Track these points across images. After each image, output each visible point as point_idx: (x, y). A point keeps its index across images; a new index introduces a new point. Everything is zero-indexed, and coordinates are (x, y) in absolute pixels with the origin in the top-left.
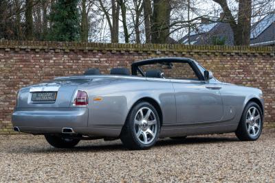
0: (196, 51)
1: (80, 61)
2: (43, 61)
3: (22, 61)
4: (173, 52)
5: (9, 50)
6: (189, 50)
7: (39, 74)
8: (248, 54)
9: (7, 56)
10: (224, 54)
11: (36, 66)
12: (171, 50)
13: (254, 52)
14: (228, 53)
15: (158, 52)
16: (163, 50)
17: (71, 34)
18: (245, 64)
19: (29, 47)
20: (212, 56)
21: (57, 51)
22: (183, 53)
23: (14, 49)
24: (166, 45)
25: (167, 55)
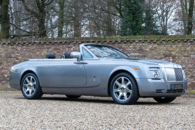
0: (164, 39)
2: (67, 49)
4: (147, 41)
5: (48, 43)
6: (158, 39)
9: (48, 47)
12: (145, 40)
14: (187, 40)
15: (136, 41)
16: (140, 40)
19: (59, 41)
20: (176, 42)
22: (154, 41)
23: (51, 43)
24: (142, 36)
25: (143, 42)
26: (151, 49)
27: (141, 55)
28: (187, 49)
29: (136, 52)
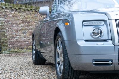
0: (23, 8)
4: (11, 8)
6: (20, 8)
12: (10, 7)
15: (3, 8)
16: (6, 6)
20: (31, 11)
22: (17, 9)
24: (8, 4)
25: (8, 9)
26: (13, 16)
27: (6, 20)
28: (37, 17)
29: (2, 17)
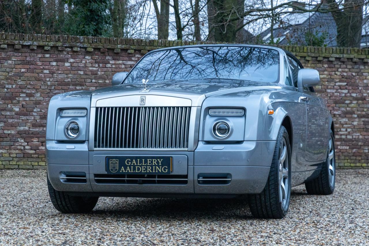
1: (109, 65)
2: (54, 64)
3: (24, 63)
5: (6, 46)
7: (49, 83)
8: (355, 60)
9: (3, 55)
10: (319, 59)
11: (45, 71)
13: (363, 57)
14: (324, 58)
17: (97, 24)
18: (350, 74)
19: (36, 43)
20: (302, 61)
21: (75, 49)
23: (13, 45)
